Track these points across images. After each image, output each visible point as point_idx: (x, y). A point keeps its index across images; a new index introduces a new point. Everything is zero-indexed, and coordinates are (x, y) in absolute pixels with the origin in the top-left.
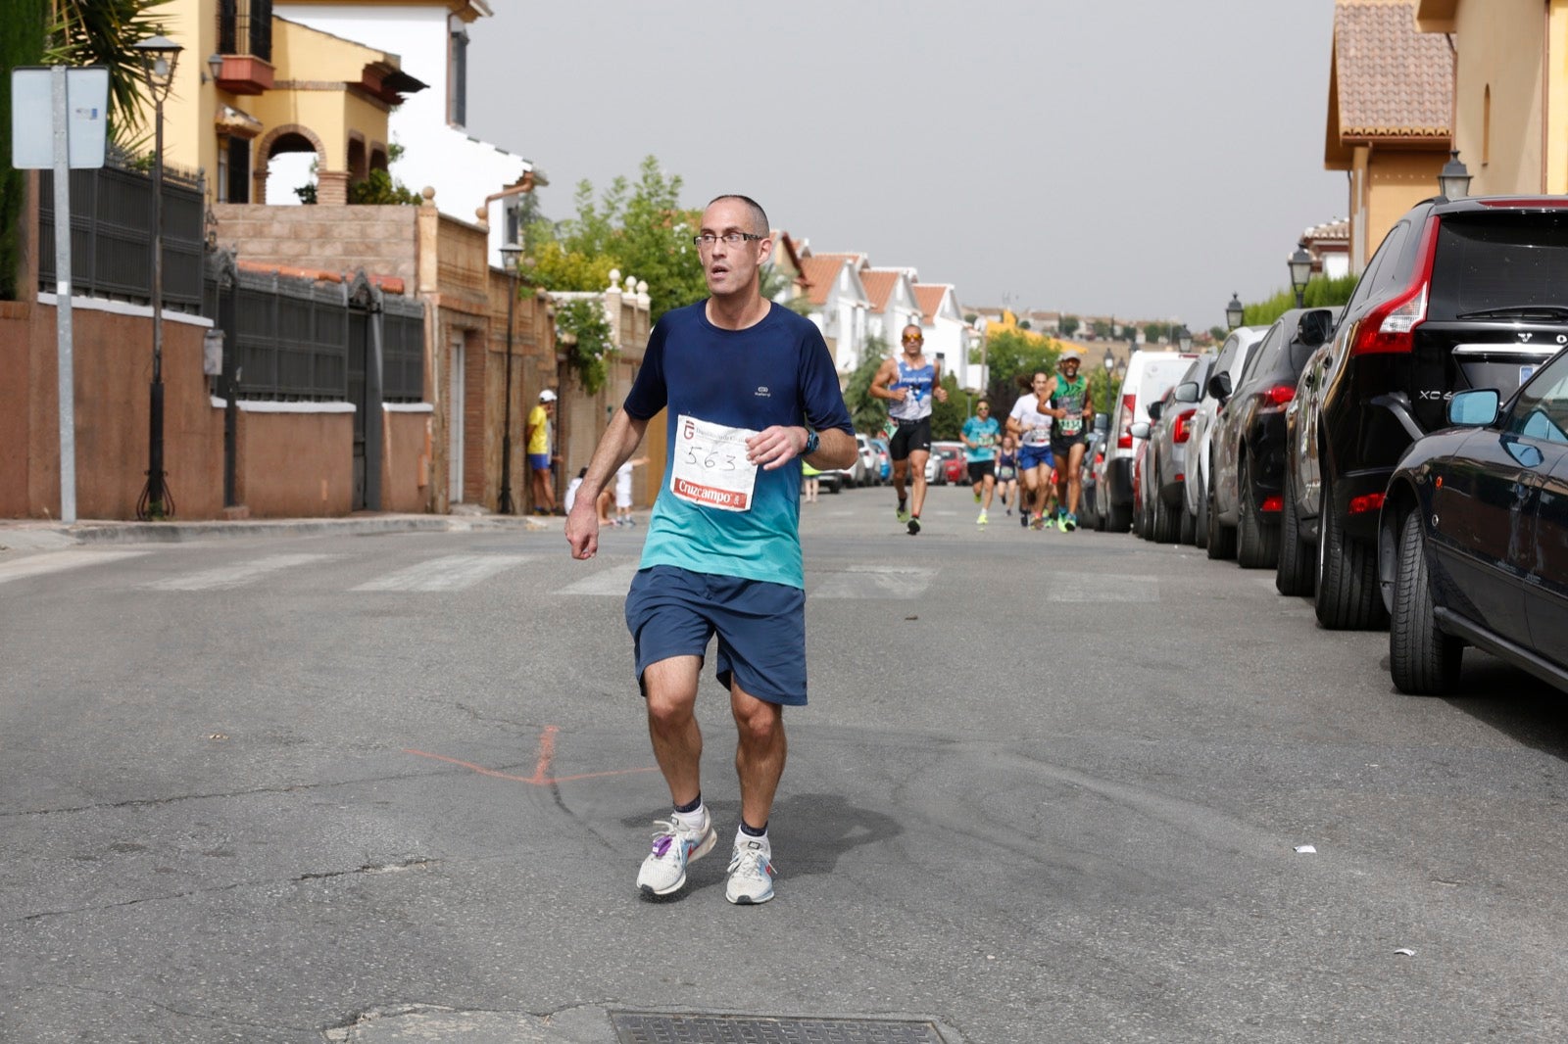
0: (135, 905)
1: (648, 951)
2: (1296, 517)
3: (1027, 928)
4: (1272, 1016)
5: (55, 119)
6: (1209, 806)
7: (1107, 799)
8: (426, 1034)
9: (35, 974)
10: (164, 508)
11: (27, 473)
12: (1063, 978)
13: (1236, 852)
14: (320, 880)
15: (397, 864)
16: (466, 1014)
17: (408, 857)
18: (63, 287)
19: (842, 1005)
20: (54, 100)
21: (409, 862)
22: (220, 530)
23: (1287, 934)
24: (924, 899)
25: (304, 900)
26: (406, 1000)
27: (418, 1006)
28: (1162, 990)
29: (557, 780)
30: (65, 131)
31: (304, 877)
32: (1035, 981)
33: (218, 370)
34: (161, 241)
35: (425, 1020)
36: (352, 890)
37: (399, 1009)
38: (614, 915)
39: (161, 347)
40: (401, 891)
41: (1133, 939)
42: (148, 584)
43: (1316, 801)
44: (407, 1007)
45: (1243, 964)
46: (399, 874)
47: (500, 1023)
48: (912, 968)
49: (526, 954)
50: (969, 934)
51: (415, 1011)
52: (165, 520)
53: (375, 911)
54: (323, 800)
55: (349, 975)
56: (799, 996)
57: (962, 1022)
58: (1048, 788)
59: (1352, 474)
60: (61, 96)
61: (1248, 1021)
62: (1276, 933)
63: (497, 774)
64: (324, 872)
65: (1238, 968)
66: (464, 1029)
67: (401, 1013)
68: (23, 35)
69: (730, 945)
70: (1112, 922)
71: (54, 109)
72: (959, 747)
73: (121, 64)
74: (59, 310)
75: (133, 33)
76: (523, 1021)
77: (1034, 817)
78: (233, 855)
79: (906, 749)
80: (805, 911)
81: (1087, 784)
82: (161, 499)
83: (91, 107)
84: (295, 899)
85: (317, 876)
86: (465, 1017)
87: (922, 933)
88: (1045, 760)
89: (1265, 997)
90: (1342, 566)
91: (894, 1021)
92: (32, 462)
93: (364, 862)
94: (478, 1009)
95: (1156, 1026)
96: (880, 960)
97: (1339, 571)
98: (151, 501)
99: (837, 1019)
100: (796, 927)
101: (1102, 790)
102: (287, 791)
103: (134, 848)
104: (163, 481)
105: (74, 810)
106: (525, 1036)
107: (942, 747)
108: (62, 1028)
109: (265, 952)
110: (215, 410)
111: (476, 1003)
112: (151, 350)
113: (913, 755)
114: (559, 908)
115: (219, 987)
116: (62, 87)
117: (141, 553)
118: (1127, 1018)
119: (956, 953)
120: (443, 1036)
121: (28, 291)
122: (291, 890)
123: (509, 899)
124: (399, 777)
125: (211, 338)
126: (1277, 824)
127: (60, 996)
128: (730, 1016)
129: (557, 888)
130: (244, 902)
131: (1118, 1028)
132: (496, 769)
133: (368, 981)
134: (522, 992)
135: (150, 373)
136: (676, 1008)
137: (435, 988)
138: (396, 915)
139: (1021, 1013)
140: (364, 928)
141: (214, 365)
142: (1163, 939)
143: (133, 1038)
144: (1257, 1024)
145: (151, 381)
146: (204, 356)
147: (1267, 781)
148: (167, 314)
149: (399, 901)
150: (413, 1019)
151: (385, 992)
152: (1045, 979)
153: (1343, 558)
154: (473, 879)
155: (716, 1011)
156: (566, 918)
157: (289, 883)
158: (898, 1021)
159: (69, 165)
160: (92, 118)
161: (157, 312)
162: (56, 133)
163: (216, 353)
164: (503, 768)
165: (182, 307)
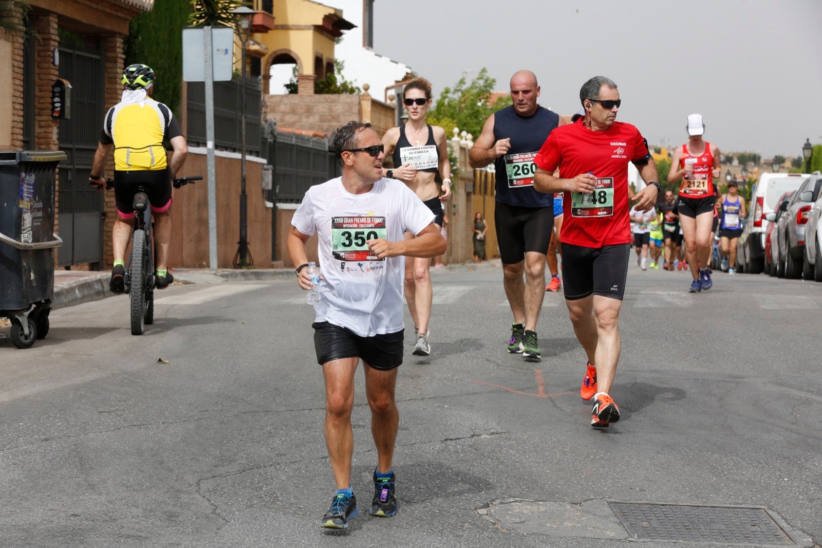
0: (370, 453)
1: (620, 475)
3: (801, 466)
5: (205, 55)
8: (525, 512)
10: (248, 262)
11: (182, 243)
14: (454, 441)
15: (488, 434)
16: (541, 503)
17: (492, 431)
18: (210, 144)
19: (718, 500)
20: (205, 45)
21: (492, 434)
22: (282, 273)
24: (748, 452)
25: (449, 451)
26: (510, 497)
27: (517, 499)
29: (551, 395)
30: (211, 61)
31: (446, 440)
32: (810, 490)
33: (270, 187)
34: (245, 117)
35: (522, 506)
36: (470, 446)
37: (509, 500)
38: (599, 459)
39: (245, 175)
40: (493, 446)
42: (288, 301)
44: (512, 500)
46: (489, 439)
47: (558, 507)
48: (749, 484)
49: (562, 476)
50: (773, 468)
51: (516, 501)
52: (249, 268)
53: (484, 456)
54: (441, 405)
55: (481, 485)
56: (697, 496)
57: (778, 509)
58: (796, 400)
60: (209, 42)
63: (519, 392)
64: (455, 437)
66: (542, 510)
67: (510, 503)
68: (180, 8)
69: (658, 473)
71: (205, 49)
72: (745, 380)
73: (219, 21)
74: (208, 157)
75: (227, 4)
76: (569, 506)
77: (792, 413)
78: (408, 430)
79: (719, 381)
80: (691, 457)
81: (815, 398)
82: (246, 257)
83: (224, 48)
84: (445, 450)
85: (452, 440)
86: (541, 504)
87: (750, 468)
88: (791, 386)
91: (745, 508)
92: (185, 237)
93: (472, 433)
94: (545, 501)
96: (732, 480)
98: (241, 258)
99: (718, 507)
100: (688, 465)
102: (421, 400)
104: (247, 248)
106: (571, 513)
107: (736, 380)
109: (438, 474)
110: (267, 208)
111: (544, 498)
112: (240, 177)
113: (723, 384)
114: (571, 455)
115: (422, 490)
116: (209, 37)
117: (267, 285)
119: (769, 477)
120: (533, 513)
122: (441, 445)
123: (546, 451)
124: (473, 394)
125: (266, 169)
128: (666, 505)
129: (568, 446)
130: (421, 451)
132: (519, 390)
133: (491, 488)
134: (565, 493)
135: (240, 190)
136: (639, 501)
137: (523, 491)
138: (495, 457)
139: (806, 505)
140: (481, 463)
141: (268, 184)
145: (240, 193)
146: (262, 179)
148: (249, 158)
149: (493, 451)
150: (517, 504)
151: (500, 492)
152: (815, 489)
154: (527, 441)
155: (659, 503)
156: (576, 460)
157: (440, 442)
158: (747, 508)
159: (213, 79)
160: (225, 54)
161: (243, 156)
162: (206, 62)
163: (269, 178)
164: (522, 389)
165: (251, 153)
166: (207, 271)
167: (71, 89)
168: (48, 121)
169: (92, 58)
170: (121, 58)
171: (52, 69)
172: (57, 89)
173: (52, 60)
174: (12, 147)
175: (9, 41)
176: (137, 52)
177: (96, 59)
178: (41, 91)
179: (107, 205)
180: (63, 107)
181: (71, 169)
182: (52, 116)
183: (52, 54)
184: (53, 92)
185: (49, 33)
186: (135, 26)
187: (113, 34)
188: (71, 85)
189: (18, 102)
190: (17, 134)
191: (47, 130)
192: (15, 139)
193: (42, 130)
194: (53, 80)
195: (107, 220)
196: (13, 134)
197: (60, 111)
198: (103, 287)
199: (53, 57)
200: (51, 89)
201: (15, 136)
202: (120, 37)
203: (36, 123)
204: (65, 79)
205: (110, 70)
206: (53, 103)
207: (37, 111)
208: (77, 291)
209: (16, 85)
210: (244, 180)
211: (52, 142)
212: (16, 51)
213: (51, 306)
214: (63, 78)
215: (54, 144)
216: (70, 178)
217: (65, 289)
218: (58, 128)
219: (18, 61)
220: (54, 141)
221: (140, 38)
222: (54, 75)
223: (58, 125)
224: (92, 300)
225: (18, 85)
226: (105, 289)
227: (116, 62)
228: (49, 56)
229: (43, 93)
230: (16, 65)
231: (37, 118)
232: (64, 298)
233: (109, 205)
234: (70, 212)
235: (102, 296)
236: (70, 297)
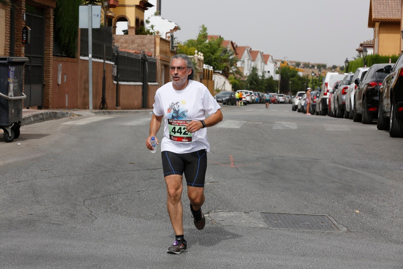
0: (158, 190)
1: (266, 201)
2: (382, 112)
3: (343, 198)
4: (397, 216)
5: (89, 17)
6: (376, 174)
7: (354, 172)
8: (224, 216)
9: (142, 202)
10: (106, 107)
11: (77, 99)
12: (352, 208)
13: (384, 183)
15: (209, 183)
16: (231, 212)
17: (211, 181)
18: (90, 56)
19: (307, 212)
20: (89, 12)
21: (211, 182)
22: (120, 112)
23: (397, 200)
24: (320, 191)
26: (218, 209)
27: (221, 210)
28: (373, 210)
29: (236, 166)
30: (91, 19)
32: (346, 208)
33: (116, 75)
34: (105, 44)
35: (224, 213)
38: (256, 193)
39: (105, 69)
40: (211, 188)
41: (365, 200)
43: (398, 173)
44: (219, 211)
45: (389, 206)
47: (239, 214)
48: (320, 205)
49: (241, 201)
50: (331, 198)
51: (221, 211)
52: (106, 110)
55: (206, 204)
56: (298, 210)
57: (333, 216)
58: (341, 169)
59: (398, 103)
60: (90, 11)
61: (392, 217)
62: (395, 200)
63: (223, 165)
65: (388, 206)
66: (232, 215)
69: (282, 200)
70: (360, 197)
71: (89, 14)
72: (319, 161)
73: (95, 3)
74: (89, 61)
76: (244, 214)
77: (339, 175)
79: (308, 161)
80: (296, 193)
81: (349, 169)
82: (105, 105)
83: (97, 14)
86: (231, 213)
87: (321, 198)
88: (339, 164)
89: (395, 212)
90: (396, 123)
91: (319, 215)
92: (78, 96)
95: (373, 217)
96: (313, 203)
97: (395, 124)
98: (103, 105)
99: (307, 215)
100: (295, 197)
101: (353, 170)
103: (154, 178)
104: (106, 101)
105: (138, 170)
106: (244, 216)
107: (316, 161)
108: (151, 213)
110: (114, 84)
111: (233, 210)
112: (103, 70)
113: (310, 162)
114: (245, 192)
116: (91, 9)
118: (367, 216)
119: (329, 202)
120: (228, 216)
121: (78, 56)
123: (234, 190)
125: (114, 67)
126: (391, 178)
127: (149, 207)
128: (285, 214)
129: (244, 188)
131: (365, 218)
132: (223, 164)
133: (210, 205)
134: (242, 208)
135: (102, 76)
136: (274, 212)
137: (224, 207)
138: (212, 192)
139: (344, 214)
141: (115, 73)
142: (371, 200)
143: (166, 215)
144: (394, 217)
146: (112, 71)
147: (387, 169)
148: (107, 62)
150: (221, 213)
152: (348, 208)
153: (396, 122)
154: (226, 186)
155: (282, 213)
156: (247, 194)
158: (320, 215)
159: (92, 27)
160: (97, 17)
161: (104, 61)
162: (89, 20)
163: (115, 71)
164: (224, 163)
165: (108, 60)
166: (88, 110)
167: (31, 30)
168: (21, 44)
169: (40, 17)
170: (52, 18)
171: (23, 22)
172: (25, 31)
173: (22, 18)
174: (5, 55)
175: (4, 10)
176: (59, 15)
177: (41, 18)
178: (17, 31)
179: (45, 81)
180: (27, 38)
181: (30, 65)
182: (22, 42)
183: (22, 15)
184: (23, 32)
185: (21, 6)
186: (59, 3)
187: (49, 7)
188: (31, 29)
189: (8, 36)
190: (7, 50)
191: (20, 48)
192: (6, 52)
193: (18, 48)
194: (23, 27)
195: (45, 88)
196: (5, 50)
197: (25, 40)
198: (43, 116)
199: (23, 17)
200: (22, 30)
201: (6, 51)
202: (52, 9)
203: (15, 45)
204: (28, 26)
205: (47, 23)
206: (23, 37)
207: (16, 40)
208: (32, 118)
209: (7, 28)
210: (104, 71)
211: (22, 54)
212: (7, 14)
213: (21, 124)
214: (27, 26)
215: (23, 54)
216: (29, 69)
217: (27, 117)
218: (24, 47)
219: (8, 18)
220: (23, 53)
221: (61, 9)
222: (23, 25)
223: (25, 46)
224: (38, 122)
225: (8, 28)
226: (44, 117)
227: (50, 19)
228: (21, 16)
229: (18, 32)
230: (7, 20)
231: (16, 43)
232: (26, 121)
233: (46, 81)
234: (29, 84)
235: (43, 120)
236: (29, 121)
